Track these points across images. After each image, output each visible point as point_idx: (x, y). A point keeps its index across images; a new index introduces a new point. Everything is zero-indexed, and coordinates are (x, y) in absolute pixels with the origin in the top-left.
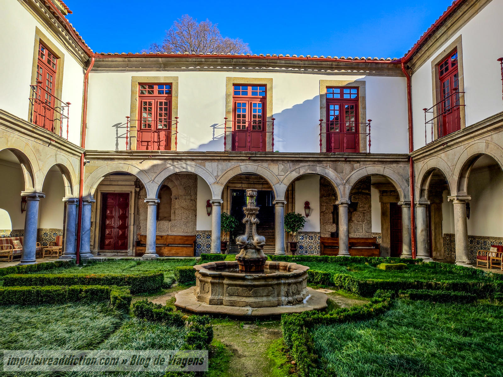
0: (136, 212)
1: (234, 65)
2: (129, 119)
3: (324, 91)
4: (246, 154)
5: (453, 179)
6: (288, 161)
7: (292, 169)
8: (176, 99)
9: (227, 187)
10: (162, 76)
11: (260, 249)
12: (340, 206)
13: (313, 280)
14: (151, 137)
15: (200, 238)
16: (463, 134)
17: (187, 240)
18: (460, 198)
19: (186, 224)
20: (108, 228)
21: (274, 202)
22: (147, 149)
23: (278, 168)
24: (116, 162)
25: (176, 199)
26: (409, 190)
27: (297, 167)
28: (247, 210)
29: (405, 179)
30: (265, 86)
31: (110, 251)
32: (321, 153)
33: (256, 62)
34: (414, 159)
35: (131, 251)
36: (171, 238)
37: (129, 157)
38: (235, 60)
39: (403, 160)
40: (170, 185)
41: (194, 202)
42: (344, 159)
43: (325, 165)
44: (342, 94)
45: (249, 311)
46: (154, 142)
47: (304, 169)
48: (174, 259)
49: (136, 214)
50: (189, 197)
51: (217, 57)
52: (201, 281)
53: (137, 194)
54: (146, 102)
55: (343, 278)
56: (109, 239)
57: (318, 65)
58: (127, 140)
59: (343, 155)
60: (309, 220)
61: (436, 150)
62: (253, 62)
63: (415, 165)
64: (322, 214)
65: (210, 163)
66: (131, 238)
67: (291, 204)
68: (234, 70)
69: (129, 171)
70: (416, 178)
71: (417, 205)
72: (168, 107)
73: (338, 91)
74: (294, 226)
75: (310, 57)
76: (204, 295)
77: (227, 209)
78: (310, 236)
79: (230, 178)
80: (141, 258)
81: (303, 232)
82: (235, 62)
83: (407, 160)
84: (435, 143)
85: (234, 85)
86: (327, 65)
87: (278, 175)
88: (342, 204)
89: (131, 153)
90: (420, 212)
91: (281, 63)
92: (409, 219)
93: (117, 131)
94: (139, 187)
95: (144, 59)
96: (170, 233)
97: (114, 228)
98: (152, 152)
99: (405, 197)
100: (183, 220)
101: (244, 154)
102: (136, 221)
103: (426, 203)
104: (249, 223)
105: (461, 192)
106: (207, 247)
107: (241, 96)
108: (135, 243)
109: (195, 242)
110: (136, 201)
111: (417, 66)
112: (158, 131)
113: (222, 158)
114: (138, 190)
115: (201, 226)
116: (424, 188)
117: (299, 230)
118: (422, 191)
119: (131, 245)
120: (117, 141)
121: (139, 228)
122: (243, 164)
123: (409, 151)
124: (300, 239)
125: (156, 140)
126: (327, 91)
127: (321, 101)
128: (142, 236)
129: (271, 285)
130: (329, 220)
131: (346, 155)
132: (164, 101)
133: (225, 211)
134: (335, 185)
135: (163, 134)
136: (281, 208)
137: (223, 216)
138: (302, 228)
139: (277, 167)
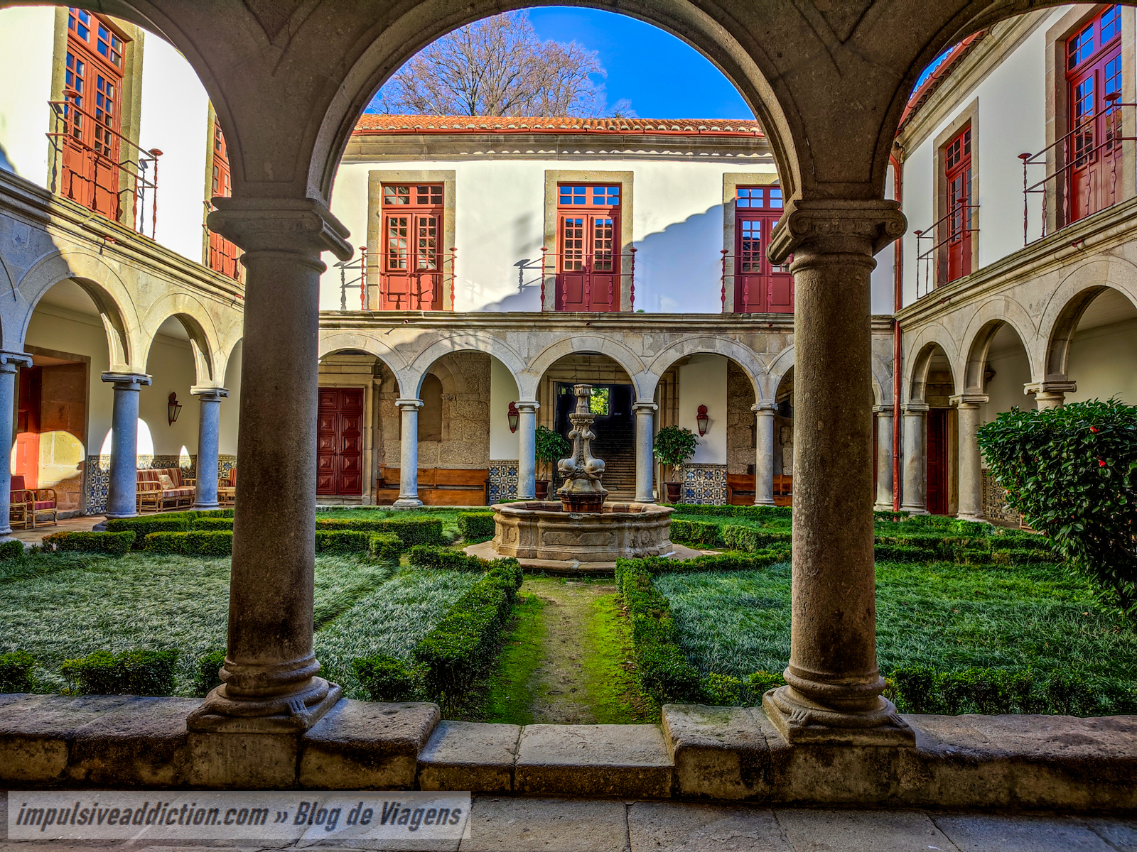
0: (376, 424)
1: (560, 145)
2: (365, 252)
3: (733, 194)
4: (582, 317)
5: (958, 365)
6: (661, 329)
7: (669, 344)
8: (451, 212)
9: (546, 378)
10: (423, 169)
11: (595, 479)
12: (759, 413)
13: (690, 536)
14: (407, 285)
15: (497, 474)
16: (971, 284)
17: (472, 478)
18: (968, 399)
19: (469, 448)
20: (324, 455)
21: (635, 407)
22: (398, 307)
23: (643, 342)
24: (343, 332)
25: (451, 400)
26: (891, 384)
27: (677, 341)
28: (575, 417)
29: (885, 364)
30: (619, 185)
31: (329, 497)
32: (723, 315)
33: (601, 141)
34: (901, 325)
35: (369, 497)
36: (441, 474)
37: (366, 322)
38: (561, 137)
39: (881, 327)
40: (438, 374)
41: (485, 406)
42: (767, 325)
43: (731, 336)
44: (767, 199)
45: (575, 564)
46: (411, 294)
47: (691, 345)
48: (450, 509)
49: (376, 428)
50: (475, 397)
51: (528, 132)
52: (503, 524)
53: (377, 390)
54: (396, 219)
55: (735, 532)
56: (327, 474)
57: (720, 143)
58: (362, 292)
59: (765, 318)
60: (706, 442)
61: (934, 310)
62: (596, 141)
63: (904, 336)
64: (731, 430)
65: (516, 334)
66: (368, 473)
67: (671, 411)
68: (560, 157)
69: (367, 349)
70: (906, 360)
71: (906, 413)
72: (436, 227)
73: (760, 193)
74: (676, 451)
75: (704, 130)
76: (508, 546)
77: (548, 420)
78: (706, 473)
79: (552, 361)
80: (391, 507)
81: (694, 465)
82: (561, 141)
83: (888, 326)
84: (931, 297)
85: (560, 184)
86: (739, 143)
87: (642, 356)
88: (762, 409)
89: (369, 315)
90: (910, 425)
91: (650, 142)
92: (891, 438)
93: (343, 274)
94: (381, 378)
95: (390, 138)
96: (439, 464)
97: (335, 454)
98: (409, 314)
99: (884, 397)
100: (464, 439)
101: (578, 316)
102: (375, 441)
103: (921, 408)
104: (578, 438)
105: (971, 388)
106: (510, 492)
107: (573, 205)
108: (375, 482)
109: (488, 482)
110: (376, 405)
111: (912, 144)
112: (418, 273)
113: (537, 324)
114: (378, 382)
115: (498, 452)
116: (917, 380)
117: (686, 461)
118: (914, 385)
119: (369, 486)
120: (343, 292)
121: (382, 454)
122: (576, 335)
123: (893, 309)
124: (688, 477)
125: (415, 291)
126: (739, 194)
127: (725, 214)
128: (389, 469)
129: (609, 530)
130: (744, 441)
131: (772, 318)
132: (428, 216)
133: (543, 423)
134: (750, 375)
135: (426, 280)
136: (648, 417)
137: (539, 432)
138: (691, 456)
139: (640, 340)
